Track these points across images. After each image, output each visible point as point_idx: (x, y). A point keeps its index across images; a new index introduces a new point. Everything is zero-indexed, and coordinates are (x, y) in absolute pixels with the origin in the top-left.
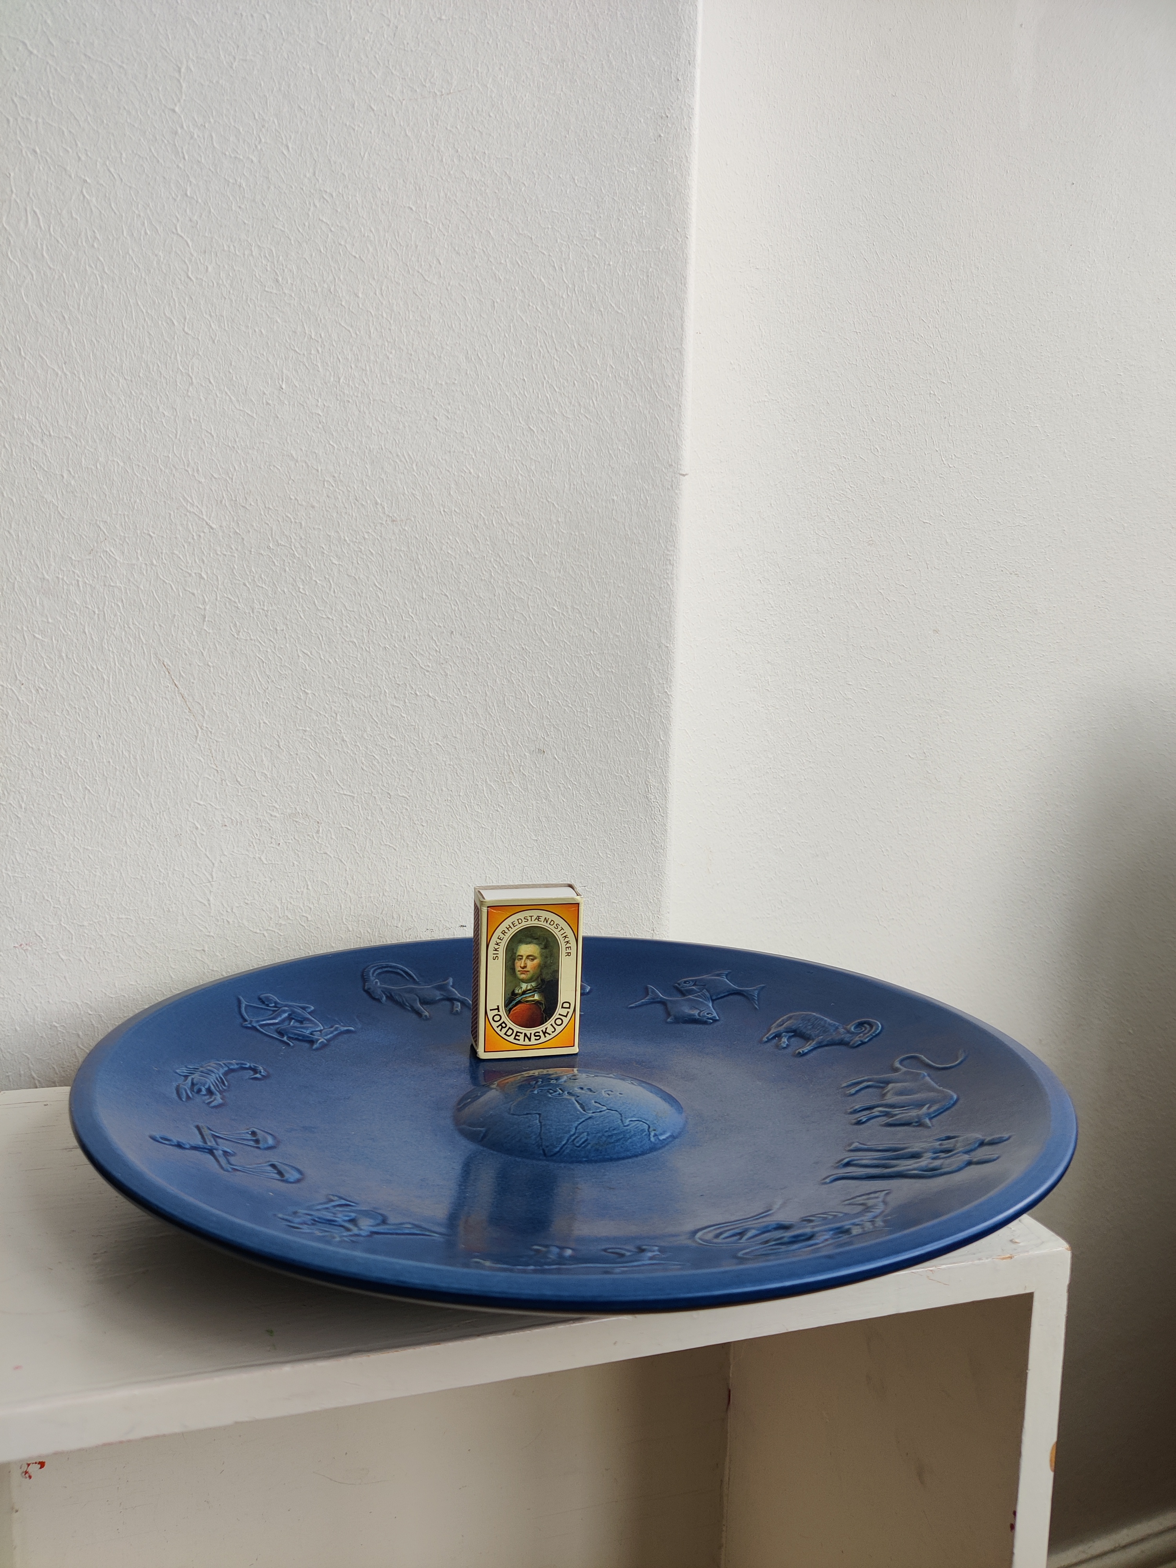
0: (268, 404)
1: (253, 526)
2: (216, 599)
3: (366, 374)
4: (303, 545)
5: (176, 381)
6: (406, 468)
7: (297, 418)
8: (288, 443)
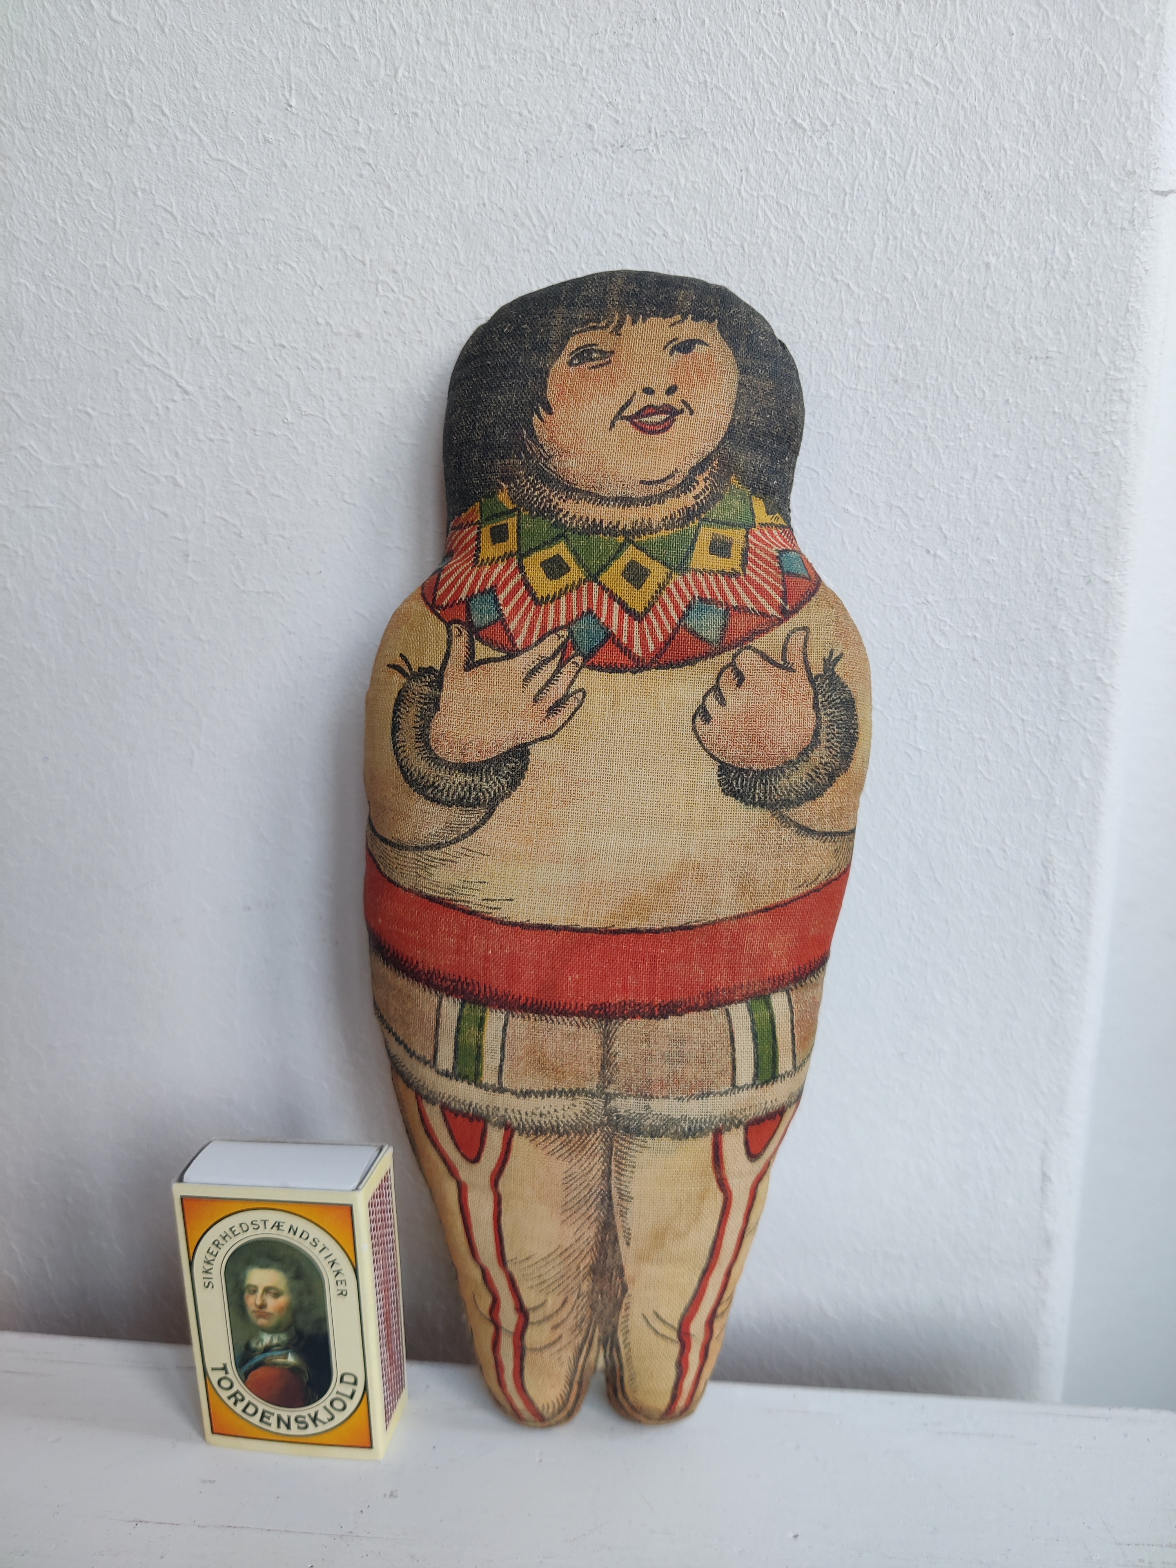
0: (266, 140)
1: (255, 382)
2: (204, 522)
3: (447, 52)
4: (346, 412)
5: (105, 121)
6: (532, 240)
7: (322, 161)
8: (305, 213)
